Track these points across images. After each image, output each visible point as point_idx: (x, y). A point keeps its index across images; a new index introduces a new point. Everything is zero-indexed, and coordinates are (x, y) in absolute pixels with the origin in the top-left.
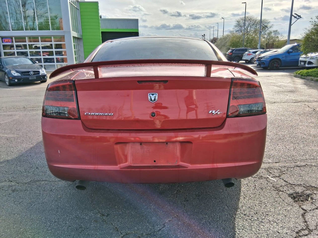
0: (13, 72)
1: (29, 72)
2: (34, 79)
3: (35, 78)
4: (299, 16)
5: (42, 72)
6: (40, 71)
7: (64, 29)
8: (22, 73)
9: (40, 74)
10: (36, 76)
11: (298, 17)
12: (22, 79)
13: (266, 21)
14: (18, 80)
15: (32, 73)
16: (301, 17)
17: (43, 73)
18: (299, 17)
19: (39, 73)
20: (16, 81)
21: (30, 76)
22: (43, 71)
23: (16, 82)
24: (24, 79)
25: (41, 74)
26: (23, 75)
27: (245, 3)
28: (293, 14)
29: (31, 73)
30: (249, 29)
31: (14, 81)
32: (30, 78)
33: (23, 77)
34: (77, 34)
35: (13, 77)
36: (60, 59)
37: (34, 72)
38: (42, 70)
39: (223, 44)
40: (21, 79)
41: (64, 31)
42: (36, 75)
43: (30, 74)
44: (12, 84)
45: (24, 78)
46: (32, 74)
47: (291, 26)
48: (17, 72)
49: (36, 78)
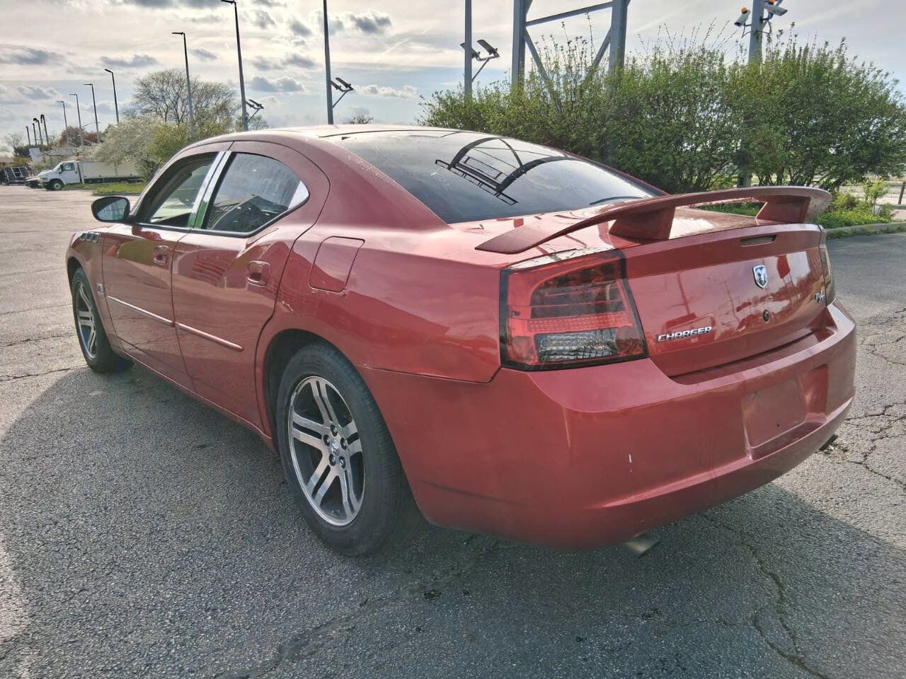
4: (347, 85)
11: (343, 88)
13: (224, 89)
16: (352, 89)
18: (348, 88)
27: (182, 34)
28: (332, 80)
30: (179, 107)
39: (126, 148)
47: (333, 109)
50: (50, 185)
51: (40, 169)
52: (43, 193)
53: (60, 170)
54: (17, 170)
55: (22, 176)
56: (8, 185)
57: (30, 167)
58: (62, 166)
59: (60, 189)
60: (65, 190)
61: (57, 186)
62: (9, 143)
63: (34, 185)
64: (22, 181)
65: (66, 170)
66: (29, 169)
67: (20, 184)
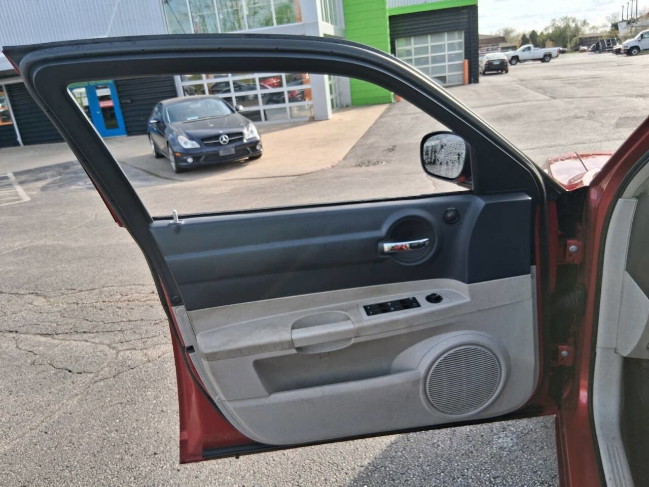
0: (182, 140)
1: (217, 137)
2: (231, 153)
3: (233, 151)
5: (249, 135)
6: (245, 131)
7: (305, 20)
8: (202, 140)
9: (245, 141)
10: (236, 147)
12: (203, 157)
14: (194, 158)
15: (224, 139)
17: (251, 136)
19: (242, 139)
20: (190, 160)
21: (220, 147)
22: (252, 132)
23: (191, 165)
24: (208, 156)
25: (247, 140)
26: (204, 146)
29: (222, 139)
31: (186, 161)
32: (222, 153)
33: (204, 151)
34: (335, 28)
35: (182, 152)
36: (297, 92)
37: (229, 135)
38: (248, 130)
40: (201, 157)
41: (304, 24)
42: (233, 145)
43: (221, 142)
44: (183, 170)
45: (207, 152)
46: (225, 142)
48: (191, 138)
49: (236, 151)
50: (629, 52)
51: (626, 38)
52: (622, 58)
53: (640, 39)
54: (608, 41)
55: (611, 45)
56: (600, 53)
57: (619, 37)
58: (642, 35)
59: (637, 55)
60: (641, 55)
61: (635, 52)
62: (609, 20)
63: (618, 52)
64: (611, 49)
65: (645, 38)
66: (618, 39)
67: (609, 51)
